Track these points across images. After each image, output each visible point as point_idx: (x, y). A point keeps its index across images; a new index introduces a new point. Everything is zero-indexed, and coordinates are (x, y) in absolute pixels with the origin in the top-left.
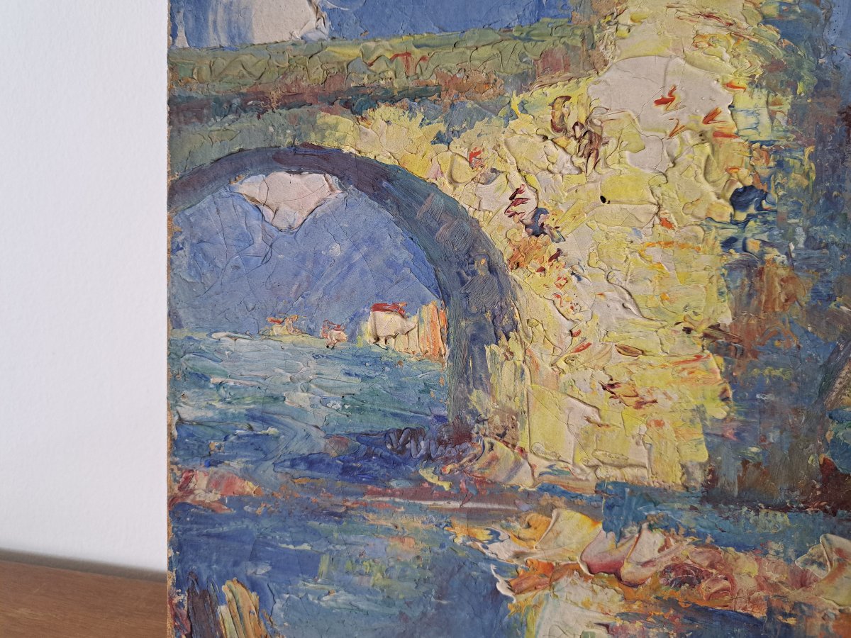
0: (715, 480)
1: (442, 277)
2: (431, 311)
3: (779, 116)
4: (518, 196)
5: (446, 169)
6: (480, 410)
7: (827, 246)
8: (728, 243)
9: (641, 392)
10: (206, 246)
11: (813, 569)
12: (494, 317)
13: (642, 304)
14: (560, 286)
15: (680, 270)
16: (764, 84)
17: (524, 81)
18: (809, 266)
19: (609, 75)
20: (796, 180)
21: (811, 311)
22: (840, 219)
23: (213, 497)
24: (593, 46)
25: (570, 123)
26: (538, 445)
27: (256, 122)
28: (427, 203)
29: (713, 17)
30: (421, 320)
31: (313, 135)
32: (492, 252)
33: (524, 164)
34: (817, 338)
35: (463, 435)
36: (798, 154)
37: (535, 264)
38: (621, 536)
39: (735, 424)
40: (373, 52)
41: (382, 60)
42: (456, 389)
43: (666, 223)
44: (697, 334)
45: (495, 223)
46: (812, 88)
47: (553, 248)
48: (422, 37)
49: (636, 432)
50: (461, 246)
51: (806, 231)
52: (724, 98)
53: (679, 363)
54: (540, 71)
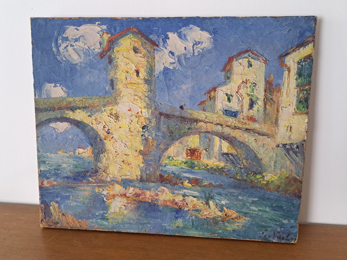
0: (142, 178)
1: (91, 142)
2: (89, 148)
3: (149, 113)
4: (105, 127)
5: (91, 121)
6: (100, 167)
7: (158, 136)
8: (142, 135)
9: (129, 162)
10: (44, 136)
11: (159, 193)
12: (102, 149)
13: (128, 146)
14: (113, 143)
15: (134, 140)
16: (146, 108)
17: (104, 106)
18: (156, 139)
19: (119, 105)
20: (153, 124)
21: (156, 147)
22: (160, 131)
23: (48, 185)
24: (116, 100)
25: (113, 114)
26: (111, 173)
27: (53, 113)
28: (87, 128)
29: (137, 96)
30: (87, 150)
31: (64, 115)
32: (100, 137)
33: (105, 121)
34: (158, 152)
35: (97, 172)
36: (153, 120)
37: (108, 139)
38: (126, 188)
39: (145, 167)
40: (76, 99)
41: (77, 101)
42: (95, 163)
43: (131, 132)
44: (138, 152)
45: (101, 131)
46: (154, 109)
47: (112, 136)
48: (85, 97)
49: (128, 169)
50: (94, 136)
51: (155, 133)
52: (140, 110)
53: (135, 157)
54: (107, 104)
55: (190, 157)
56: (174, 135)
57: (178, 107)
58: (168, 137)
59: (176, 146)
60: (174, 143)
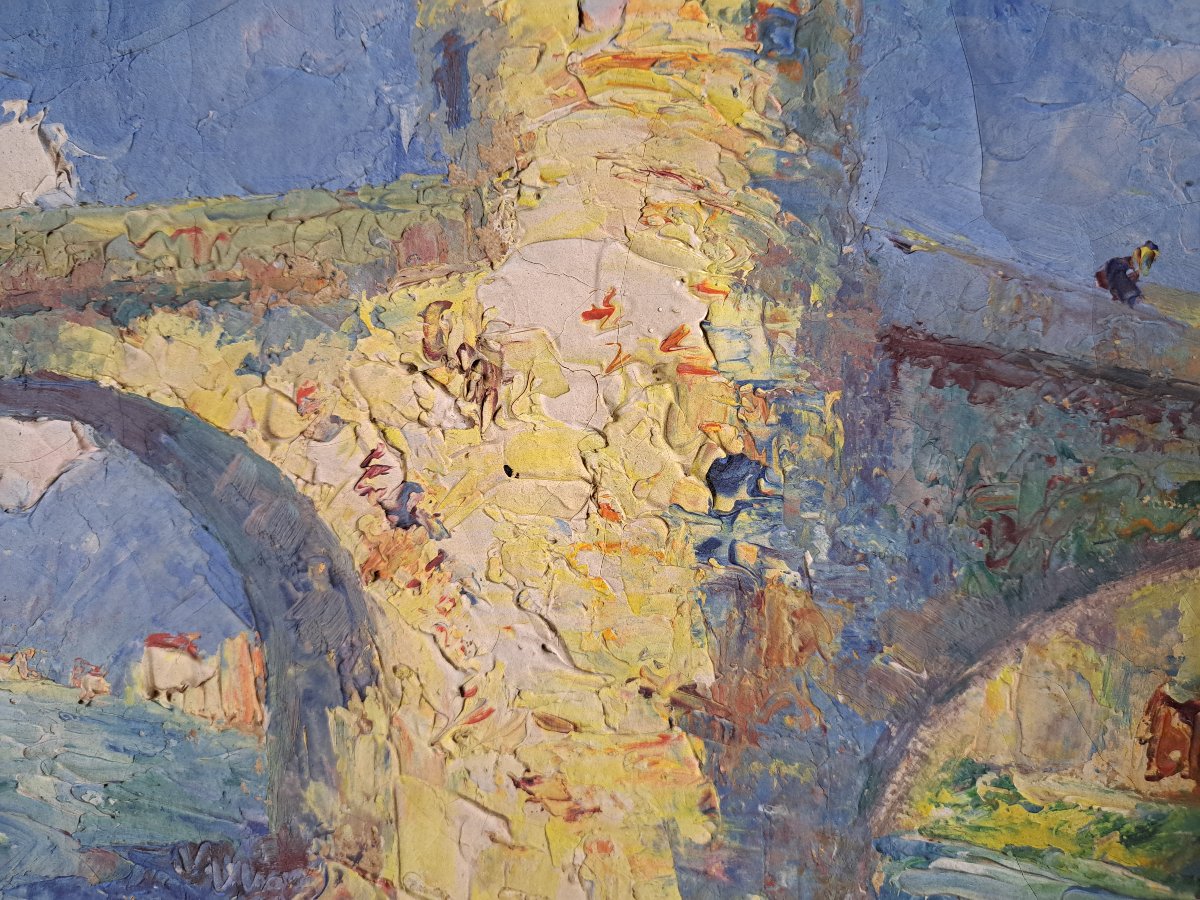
1: (256, 594)
2: (238, 646)
3: (782, 340)
4: (374, 462)
5: (259, 415)
6: (320, 816)
7: (865, 559)
8: (707, 548)
9: (575, 793)
12: (341, 661)
13: (573, 647)
14: (445, 612)
15: (631, 590)
16: (757, 286)
17: (379, 275)
18: (838, 591)
19: (510, 269)
20: (813, 447)
21: (842, 668)
22: (885, 514)
24: (483, 221)
25: (452, 347)
26: (413, 877)
28: (231, 468)
29: (672, 175)
30: (222, 664)
31: (53, 358)
32: (335, 553)
33: (381, 411)
34: (854, 714)
35: (293, 858)
36: (815, 404)
37: (403, 576)
39: (725, 854)
40: (145, 226)
41: (157, 239)
42: (281, 781)
43: (608, 512)
44: (661, 699)
45: (339, 504)
46: (833, 294)
47: (432, 549)
49: (567, 860)
50: (286, 541)
51: (832, 533)
52: (693, 310)
53: (634, 747)
54: (403, 259)
55: (1190, 785)
56: (1027, 551)
57: (1084, 271)
58: (971, 574)
59: (1049, 665)
60: (1025, 636)
